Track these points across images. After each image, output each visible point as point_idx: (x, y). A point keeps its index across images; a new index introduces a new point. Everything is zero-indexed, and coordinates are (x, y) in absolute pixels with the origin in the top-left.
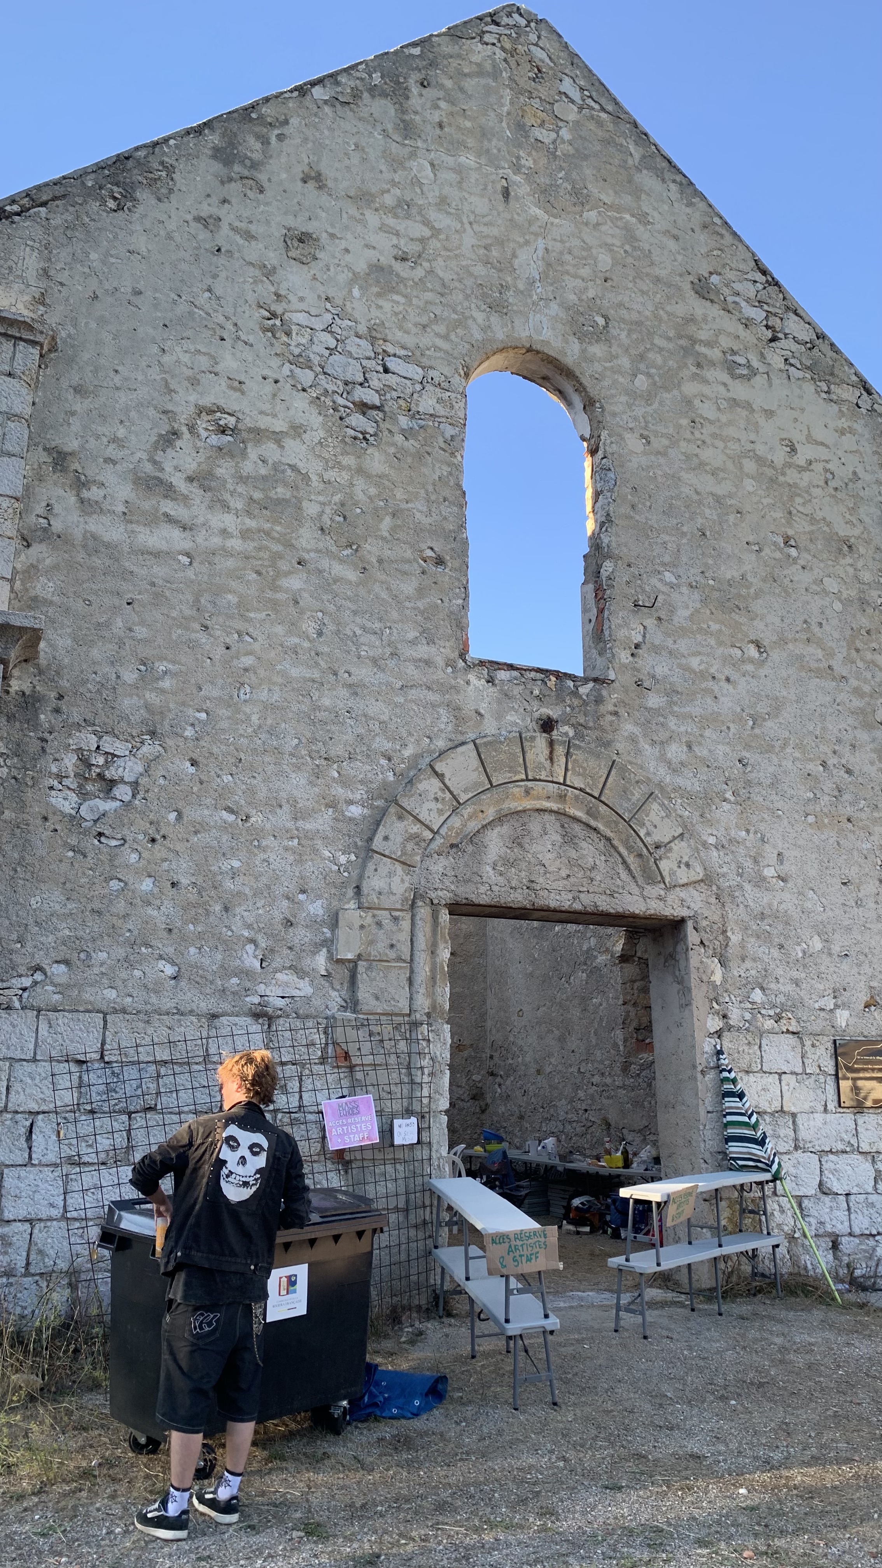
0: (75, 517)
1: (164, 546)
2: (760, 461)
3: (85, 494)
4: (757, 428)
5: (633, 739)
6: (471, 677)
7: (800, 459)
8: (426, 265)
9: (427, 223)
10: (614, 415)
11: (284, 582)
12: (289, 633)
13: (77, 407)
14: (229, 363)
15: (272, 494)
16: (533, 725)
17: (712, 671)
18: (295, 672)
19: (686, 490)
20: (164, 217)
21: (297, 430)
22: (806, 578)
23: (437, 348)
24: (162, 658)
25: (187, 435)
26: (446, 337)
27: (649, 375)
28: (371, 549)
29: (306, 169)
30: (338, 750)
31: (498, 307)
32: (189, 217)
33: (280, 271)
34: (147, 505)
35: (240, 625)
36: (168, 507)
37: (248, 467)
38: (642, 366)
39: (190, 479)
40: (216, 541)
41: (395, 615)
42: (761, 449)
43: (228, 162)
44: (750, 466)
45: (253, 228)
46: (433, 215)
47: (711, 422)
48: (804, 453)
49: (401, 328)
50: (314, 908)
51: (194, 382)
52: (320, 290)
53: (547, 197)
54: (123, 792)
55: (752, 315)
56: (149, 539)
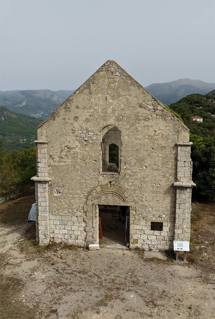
0: (53, 163)
1: (62, 165)
2: (149, 136)
3: (54, 160)
4: (149, 129)
5: (124, 183)
6: (100, 176)
7: (157, 134)
8: (94, 116)
9: (94, 109)
10: (123, 133)
11: (76, 167)
12: (77, 173)
13: (52, 149)
14: (68, 139)
15: (74, 156)
16: (108, 182)
17: (137, 171)
18: (78, 178)
19: (134, 143)
20: (59, 120)
21: (77, 146)
22: (155, 154)
23: (95, 129)
24: (63, 178)
25: (64, 150)
26: (97, 127)
27: (130, 125)
28: (87, 161)
29: (76, 106)
30: (83, 187)
31: (105, 120)
33: (74, 123)
34: (60, 160)
35: (71, 173)
36: (62, 160)
37: (71, 153)
38: (128, 124)
39: (65, 156)
40: (68, 163)
41: (90, 169)
42: (149, 133)
43: (66, 109)
44: (147, 137)
45: (70, 118)
46: (94, 107)
47: (140, 131)
48: (158, 132)
49: (90, 128)
50: (82, 205)
51: (64, 143)
52: (79, 125)
53: (113, 97)
54: (61, 193)
55: (150, 108)
56: (61, 164)
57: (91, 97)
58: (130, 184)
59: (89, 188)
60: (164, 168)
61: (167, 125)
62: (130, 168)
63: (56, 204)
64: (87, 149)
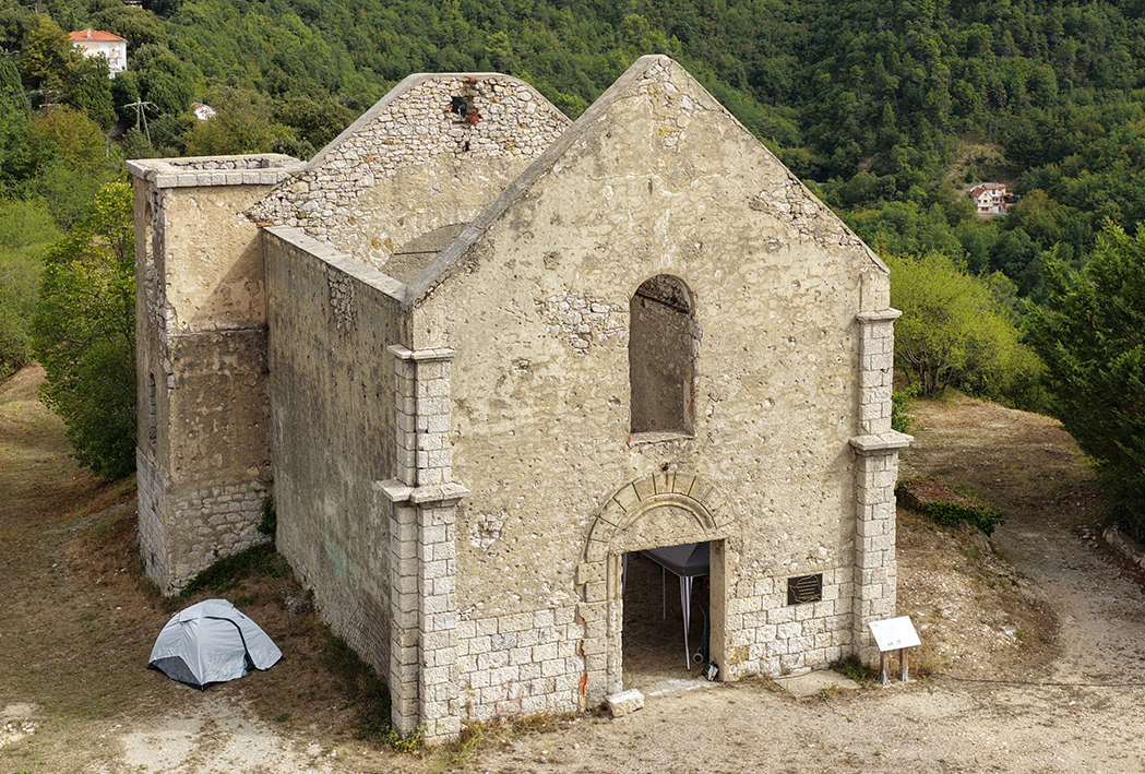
0: (469, 428)
1: (503, 430)
2: (780, 298)
3: (472, 416)
4: (779, 278)
5: (705, 463)
6: (631, 453)
7: (802, 290)
8: (610, 247)
9: (611, 223)
10: (703, 298)
11: (551, 432)
12: (554, 454)
13: (466, 378)
14: (524, 335)
15: (545, 393)
16: (658, 468)
17: (746, 420)
18: (557, 471)
19: (738, 328)
20: (491, 270)
21: (554, 358)
22: (798, 358)
23: (615, 292)
24: (505, 478)
25: (509, 376)
26: (620, 284)
27: (723, 268)
28: (587, 405)
29: (552, 215)
30: (575, 500)
31: (645, 258)
32: (502, 265)
33: (543, 278)
34: (495, 414)
35: (534, 456)
36: (503, 412)
37: (534, 383)
38: (719, 265)
39: (511, 396)
40: (523, 422)
41: (598, 433)
42: (780, 292)
43: (517, 229)
44: (773, 303)
45: (530, 259)
46: (613, 217)
47: (754, 284)
48: (805, 284)
49: (598, 288)
50: (569, 565)
51: (510, 349)
52: (562, 281)
53: (672, 182)
54: (496, 535)
55: (783, 209)
56: (498, 428)
57: (604, 184)
58: (725, 464)
59: (594, 500)
60: (823, 396)
61: (830, 259)
62: (725, 411)
63: (478, 578)
64: (589, 362)
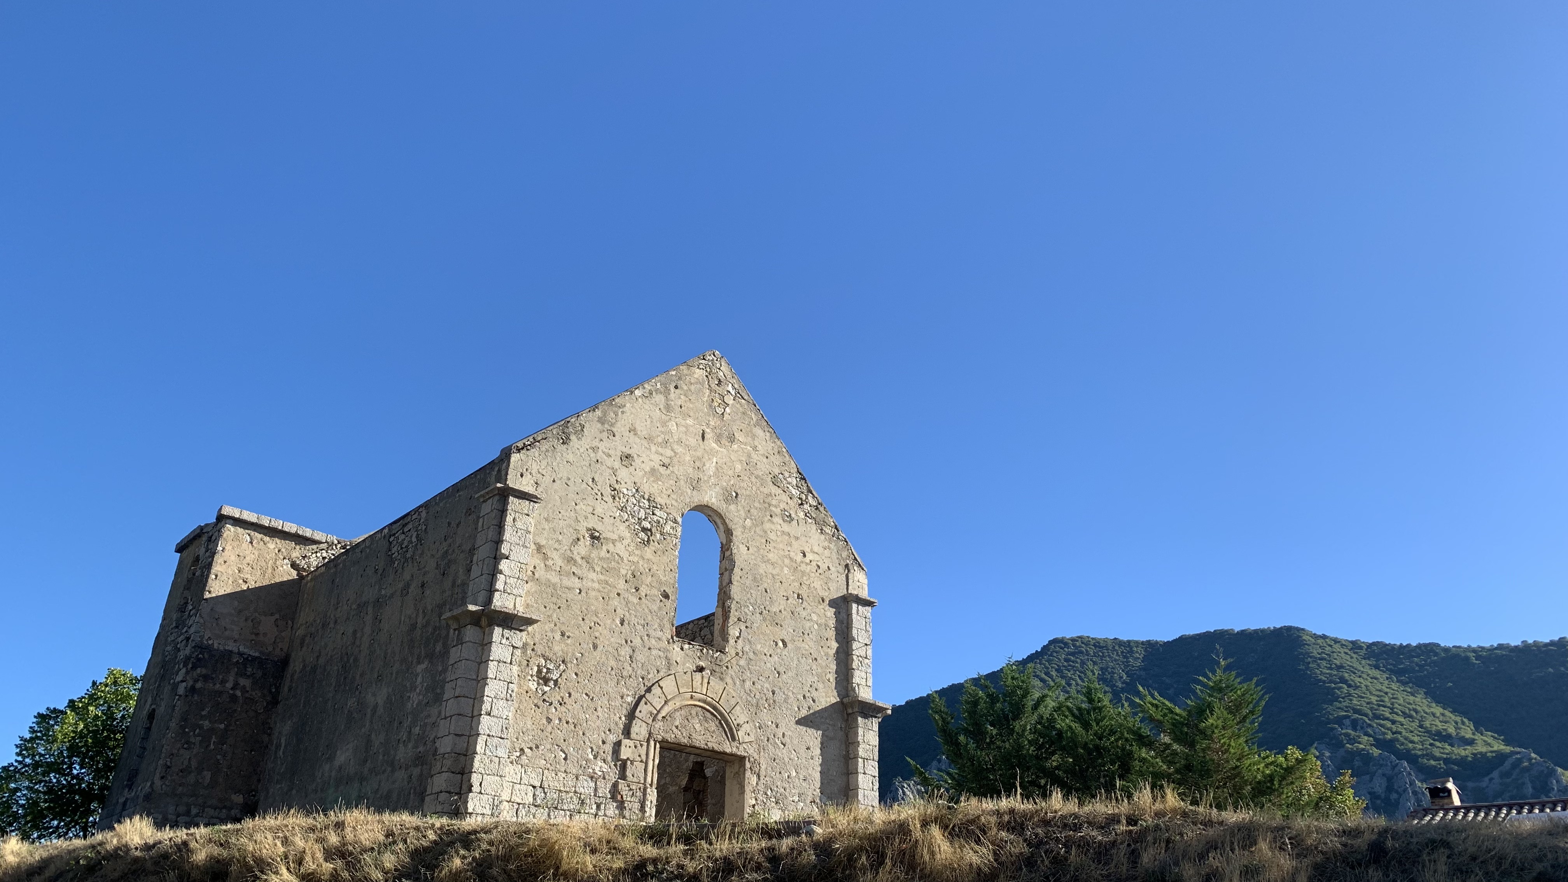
0: (543, 572)
1: (571, 585)
2: (791, 560)
3: (547, 563)
4: (791, 545)
5: (732, 678)
6: (675, 648)
8: (671, 468)
9: (673, 450)
10: (737, 537)
11: (612, 603)
12: (612, 624)
13: (547, 527)
14: (599, 510)
15: (610, 565)
16: (696, 669)
17: (765, 651)
18: (613, 640)
19: (761, 571)
20: (579, 447)
21: (621, 539)
22: (805, 613)
23: (673, 505)
24: (568, 631)
25: (582, 541)
26: (676, 500)
27: (751, 519)
28: (643, 590)
29: (630, 426)
30: (626, 674)
31: (696, 488)
32: (588, 447)
33: (618, 470)
34: (567, 568)
35: (595, 619)
36: (574, 569)
37: (602, 554)
38: (749, 515)
39: (582, 558)
40: (590, 584)
41: (650, 619)
42: (792, 554)
43: (603, 424)
44: (787, 561)
45: (610, 452)
46: (675, 447)
47: (773, 541)
48: (810, 556)
49: (660, 497)
50: (613, 737)
51: (586, 518)
52: (633, 479)
53: (718, 439)
54: (551, 684)
55: (794, 493)
56: (567, 582)
57: (670, 419)
58: (748, 685)
59: (640, 679)
61: (826, 544)
62: (750, 638)
63: (529, 723)
64: (648, 552)
